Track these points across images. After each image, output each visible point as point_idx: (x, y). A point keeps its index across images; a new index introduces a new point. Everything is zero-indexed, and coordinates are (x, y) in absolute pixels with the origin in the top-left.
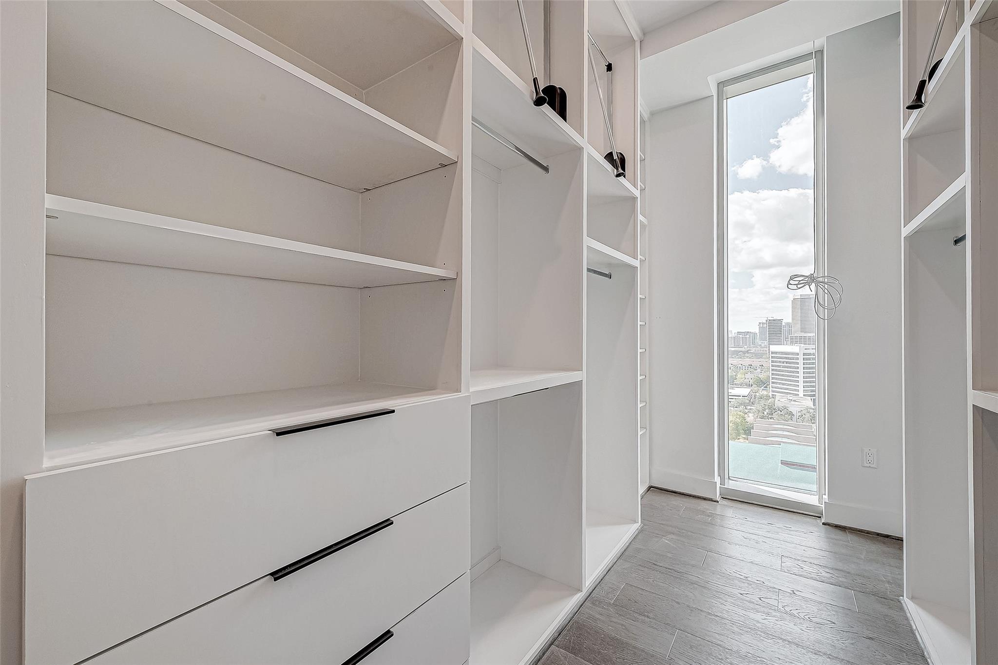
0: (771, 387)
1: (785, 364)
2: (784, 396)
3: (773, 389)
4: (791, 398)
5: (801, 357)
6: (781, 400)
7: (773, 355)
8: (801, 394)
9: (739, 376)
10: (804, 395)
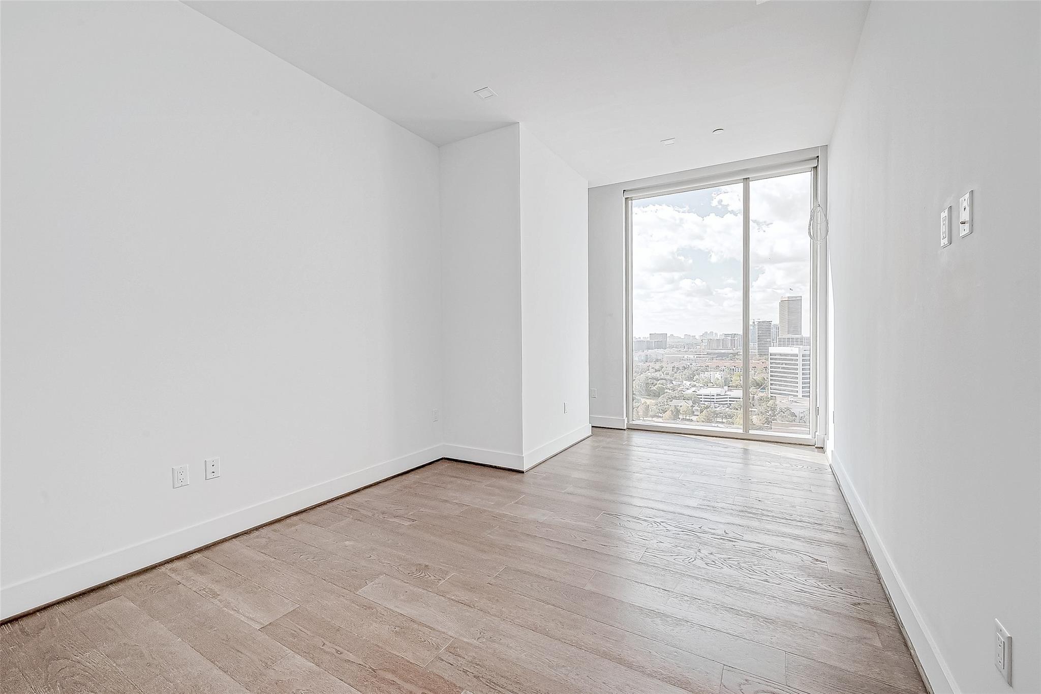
0: (769, 388)
1: (784, 366)
2: (783, 397)
3: (771, 391)
4: (792, 399)
5: (800, 358)
6: (783, 401)
7: (771, 357)
8: (800, 395)
9: (734, 378)
10: (803, 396)
